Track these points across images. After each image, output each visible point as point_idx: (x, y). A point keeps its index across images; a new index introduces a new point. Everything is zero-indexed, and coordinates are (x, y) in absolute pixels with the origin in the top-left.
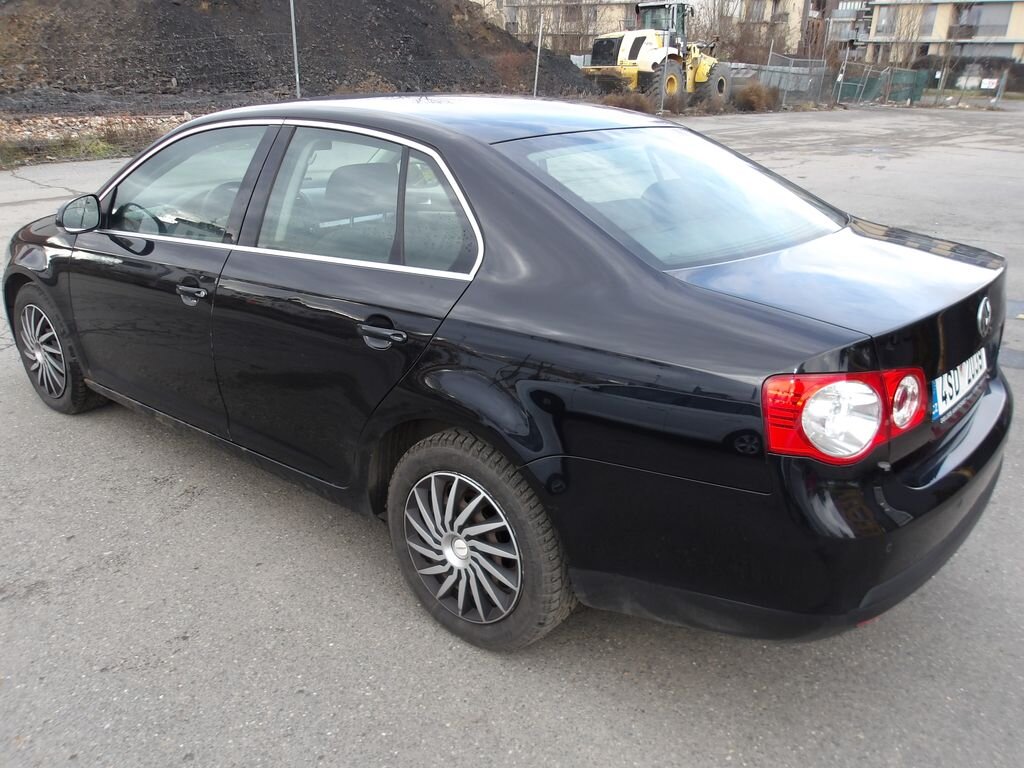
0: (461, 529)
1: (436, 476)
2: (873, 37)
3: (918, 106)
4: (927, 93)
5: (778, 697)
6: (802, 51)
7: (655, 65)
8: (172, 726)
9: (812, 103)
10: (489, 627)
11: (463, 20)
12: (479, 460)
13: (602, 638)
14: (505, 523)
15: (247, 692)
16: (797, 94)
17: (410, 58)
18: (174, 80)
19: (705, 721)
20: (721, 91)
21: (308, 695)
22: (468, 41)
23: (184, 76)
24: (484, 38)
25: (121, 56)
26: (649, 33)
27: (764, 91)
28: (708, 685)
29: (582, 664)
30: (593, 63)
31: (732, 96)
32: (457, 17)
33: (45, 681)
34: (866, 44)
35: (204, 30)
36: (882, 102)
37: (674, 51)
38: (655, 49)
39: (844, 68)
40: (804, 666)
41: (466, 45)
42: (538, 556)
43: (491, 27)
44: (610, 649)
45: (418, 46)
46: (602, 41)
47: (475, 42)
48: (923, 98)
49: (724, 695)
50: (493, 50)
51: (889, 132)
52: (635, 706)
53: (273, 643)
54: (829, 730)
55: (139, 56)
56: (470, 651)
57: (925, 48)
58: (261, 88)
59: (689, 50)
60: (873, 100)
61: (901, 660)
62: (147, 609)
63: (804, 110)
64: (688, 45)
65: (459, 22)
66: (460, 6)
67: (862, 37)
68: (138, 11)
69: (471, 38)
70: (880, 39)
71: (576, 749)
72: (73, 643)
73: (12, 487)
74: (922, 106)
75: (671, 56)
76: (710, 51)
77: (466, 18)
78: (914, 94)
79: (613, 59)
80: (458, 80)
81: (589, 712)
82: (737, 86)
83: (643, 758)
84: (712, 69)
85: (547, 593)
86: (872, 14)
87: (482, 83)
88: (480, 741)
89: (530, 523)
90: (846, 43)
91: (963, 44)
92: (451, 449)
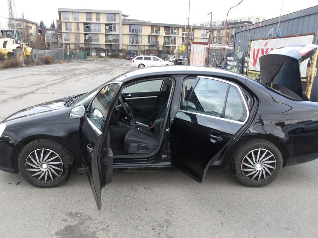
1: (253, 151)
2: (63, 41)
3: (87, 61)
4: (88, 57)
9: (62, 61)
14: (273, 155)
26: (9, 40)
27: (51, 58)
36: (78, 60)
38: (12, 45)
39: (69, 51)
60: (76, 60)
64: (22, 44)
67: (60, 41)
70: (66, 42)
75: (18, 47)
76: (28, 45)
78: (85, 58)
82: (41, 56)
84: (31, 51)
86: (61, 35)
91: (88, 44)
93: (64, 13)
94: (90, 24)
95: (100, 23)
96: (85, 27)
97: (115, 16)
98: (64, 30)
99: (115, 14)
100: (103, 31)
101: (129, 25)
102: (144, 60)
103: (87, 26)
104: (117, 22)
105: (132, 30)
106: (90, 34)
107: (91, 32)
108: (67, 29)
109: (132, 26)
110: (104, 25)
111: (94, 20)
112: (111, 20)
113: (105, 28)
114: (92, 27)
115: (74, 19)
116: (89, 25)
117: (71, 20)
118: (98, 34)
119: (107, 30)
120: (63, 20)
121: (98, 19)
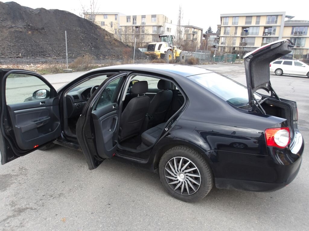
0: (183, 171)
1: (175, 158)
2: (220, 45)
3: (234, 64)
4: (237, 60)
5: (262, 209)
6: (202, 48)
7: (165, 52)
8: (118, 225)
9: (207, 63)
10: (190, 196)
11: (108, 38)
12: (189, 153)
13: (215, 198)
14: (196, 168)
15: (133, 216)
16: (202, 60)
17: (93, 48)
18: (20, 54)
19: (247, 215)
20: (183, 59)
21: (149, 215)
22: (110, 44)
23: (23, 53)
24: (114, 43)
25: (3, 47)
26: (163, 43)
27: (195, 59)
28: (245, 207)
29: (213, 204)
30: (148, 51)
31: (186, 61)
32: (106, 37)
33: (77, 217)
34: (219, 47)
35: (30, 40)
36: (225, 62)
37: (170, 48)
38: (165, 47)
39: (215, 53)
40: (265, 202)
41: (109, 45)
42: (206, 175)
43: (116, 40)
44: (218, 200)
45: (95, 45)
46: (150, 45)
47: (112, 44)
48: (235, 61)
49: (249, 209)
50: (117, 46)
51: (231, 71)
52: (230, 212)
53: (133, 204)
54: (276, 215)
55: (9, 47)
56: (184, 203)
57: (234, 48)
58: (48, 57)
59: (174, 48)
60: (223, 62)
61: (286, 199)
62: (95, 198)
63: (206, 64)
64: (174, 47)
65: (107, 38)
66: (107, 34)
67: (217, 45)
68: (9, 34)
69: (111, 43)
70: (222, 45)
71: (220, 223)
72: (80, 207)
73: (38, 170)
74: (236, 64)
76: (179, 48)
77: (109, 37)
78: (233, 61)
79: (153, 50)
80: (107, 55)
81: (220, 215)
82: (187, 58)
83: (237, 224)
84: (180, 53)
85: (208, 185)
86: (219, 39)
87: (114, 56)
88: (197, 223)
89: (204, 167)
90: (212, 46)
91: (244, 47)
92: (180, 151)
93: (225, 18)
94: (248, 27)
95: (259, 26)
96: (243, 31)
97: (277, 18)
98: (222, 34)
99: (277, 16)
100: (261, 34)
101: (292, 26)
102: (283, 64)
103: (245, 29)
104: (278, 24)
105: (294, 32)
106: (246, 37)
107: (248, 36)
108: (225, 33)
109: (296, 27)
110: (263, 28)
111: (253, 23)
112: (272, 22)
113: (264, 31)
114: (250, 30)
115: (233, 23)
116: (247, 29)
117: (230, 24)
118: (255, 37)
119: (266, 33)
120: (223, 25)
121: (258, 22)
